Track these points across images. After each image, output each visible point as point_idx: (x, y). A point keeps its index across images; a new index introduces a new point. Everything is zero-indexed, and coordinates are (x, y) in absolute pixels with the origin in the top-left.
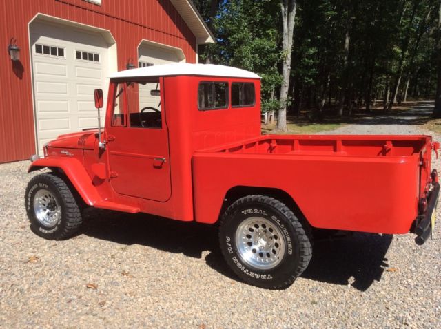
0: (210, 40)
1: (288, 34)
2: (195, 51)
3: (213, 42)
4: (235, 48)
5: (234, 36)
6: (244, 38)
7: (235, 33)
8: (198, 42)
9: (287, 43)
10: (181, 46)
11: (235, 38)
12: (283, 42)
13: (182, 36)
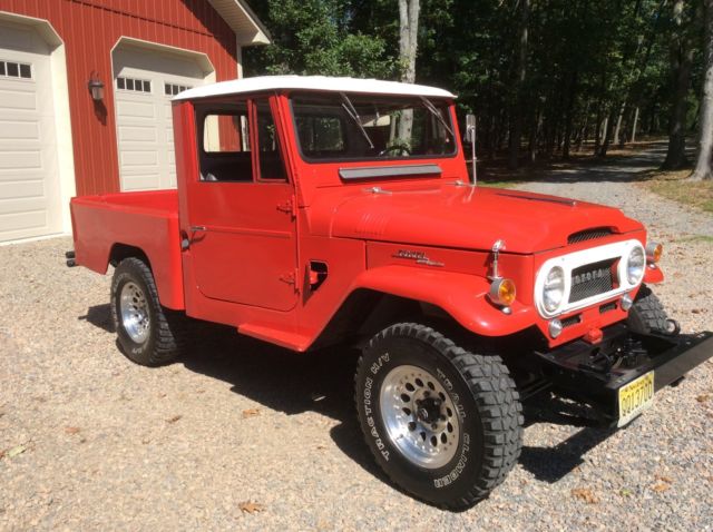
0: (260, 38)
1: (408, 28)
2: (235, 58)
3: (267, 41)
4: (308, 51)
5: (307, 31)
6: (323, 34)
7: (308, 25)
8: (241, 43)
9: (406, 44)
10: (205, 48)
11: (309, 34)
12: (401, 42)
13: (206, 31)
